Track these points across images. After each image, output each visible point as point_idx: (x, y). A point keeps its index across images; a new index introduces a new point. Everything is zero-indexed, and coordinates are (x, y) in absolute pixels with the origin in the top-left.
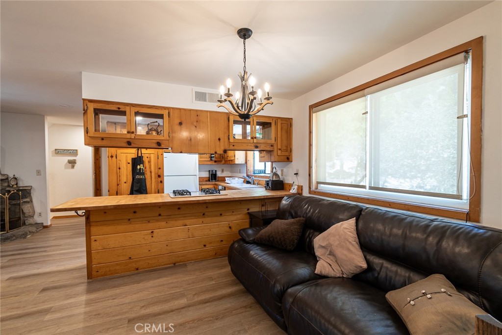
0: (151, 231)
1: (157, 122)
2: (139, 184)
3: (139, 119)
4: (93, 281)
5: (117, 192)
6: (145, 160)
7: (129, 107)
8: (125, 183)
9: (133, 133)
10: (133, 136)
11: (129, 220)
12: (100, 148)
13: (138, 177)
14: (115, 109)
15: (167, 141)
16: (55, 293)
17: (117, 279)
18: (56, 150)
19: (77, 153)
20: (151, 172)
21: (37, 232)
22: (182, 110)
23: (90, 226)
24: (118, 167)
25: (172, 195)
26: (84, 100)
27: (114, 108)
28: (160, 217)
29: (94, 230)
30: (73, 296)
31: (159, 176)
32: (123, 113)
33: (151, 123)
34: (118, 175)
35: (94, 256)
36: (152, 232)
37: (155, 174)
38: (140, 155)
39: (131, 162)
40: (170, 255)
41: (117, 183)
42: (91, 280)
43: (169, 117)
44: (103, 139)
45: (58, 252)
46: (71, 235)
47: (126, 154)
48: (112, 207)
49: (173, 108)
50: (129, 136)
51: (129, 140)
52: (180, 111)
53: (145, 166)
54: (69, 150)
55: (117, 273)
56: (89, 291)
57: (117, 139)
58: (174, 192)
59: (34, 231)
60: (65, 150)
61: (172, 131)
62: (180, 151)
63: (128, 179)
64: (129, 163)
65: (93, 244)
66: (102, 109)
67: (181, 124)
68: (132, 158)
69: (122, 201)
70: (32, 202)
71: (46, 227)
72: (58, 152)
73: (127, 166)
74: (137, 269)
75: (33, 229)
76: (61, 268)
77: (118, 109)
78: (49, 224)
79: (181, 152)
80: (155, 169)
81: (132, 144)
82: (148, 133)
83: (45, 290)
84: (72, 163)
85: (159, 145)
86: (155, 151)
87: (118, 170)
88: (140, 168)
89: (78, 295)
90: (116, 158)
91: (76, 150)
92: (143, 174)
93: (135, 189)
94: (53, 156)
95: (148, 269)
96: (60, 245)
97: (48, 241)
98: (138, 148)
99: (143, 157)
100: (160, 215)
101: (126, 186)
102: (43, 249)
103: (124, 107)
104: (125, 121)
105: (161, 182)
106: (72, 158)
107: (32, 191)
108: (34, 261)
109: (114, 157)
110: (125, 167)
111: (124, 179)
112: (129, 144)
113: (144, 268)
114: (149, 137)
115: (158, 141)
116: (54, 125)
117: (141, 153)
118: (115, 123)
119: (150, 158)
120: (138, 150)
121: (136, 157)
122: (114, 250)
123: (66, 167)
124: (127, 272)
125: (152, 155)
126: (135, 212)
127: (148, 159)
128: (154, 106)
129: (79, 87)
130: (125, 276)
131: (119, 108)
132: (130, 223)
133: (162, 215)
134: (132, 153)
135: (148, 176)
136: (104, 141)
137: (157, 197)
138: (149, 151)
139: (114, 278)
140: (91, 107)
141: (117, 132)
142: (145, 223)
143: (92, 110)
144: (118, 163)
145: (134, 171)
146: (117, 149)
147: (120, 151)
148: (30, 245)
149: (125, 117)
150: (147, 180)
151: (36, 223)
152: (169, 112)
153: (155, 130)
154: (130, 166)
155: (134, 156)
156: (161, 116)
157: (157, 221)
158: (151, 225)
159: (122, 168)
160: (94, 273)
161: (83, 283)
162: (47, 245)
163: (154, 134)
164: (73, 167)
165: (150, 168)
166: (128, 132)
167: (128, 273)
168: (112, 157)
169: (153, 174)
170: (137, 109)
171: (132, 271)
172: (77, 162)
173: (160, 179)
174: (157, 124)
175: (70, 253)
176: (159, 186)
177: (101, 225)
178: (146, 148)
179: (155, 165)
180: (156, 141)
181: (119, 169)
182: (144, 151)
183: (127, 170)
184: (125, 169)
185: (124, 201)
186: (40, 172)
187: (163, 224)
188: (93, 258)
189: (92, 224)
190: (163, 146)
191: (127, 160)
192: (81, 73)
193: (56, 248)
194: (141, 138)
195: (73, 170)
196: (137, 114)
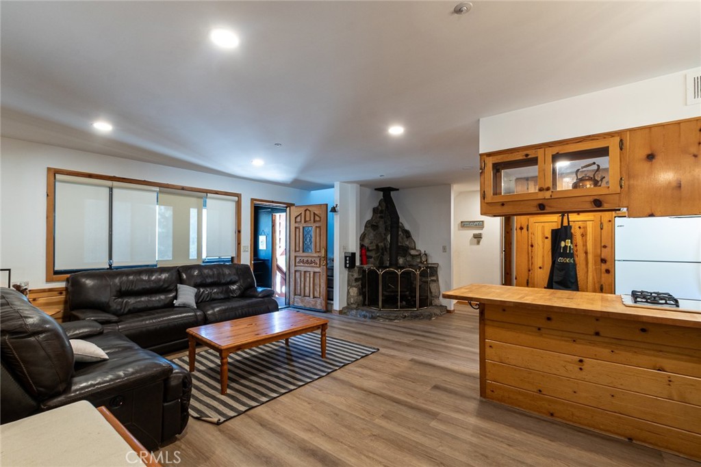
0: (578, 358)
1: (594, 163)
2: (564, 272)
3: (562, 165)
4: (485, 402)
5: (528, 280)
6: (576, 231)
7: (542, 150)
8: (540, 268)
9: (548, 189)
10: (547, 195)
11: (539, 329)
12: (512, 217)
13: (561, 260)
14: (521, 158)
15: (617, 196)
16: (444, 397)
17: (518, 415)
18: (462, 222)
19: (483, 225)
20: (586, 253)
21: (441, 316)
22: (653, 129)
23: (485, 325)
24: (530, 244)
25: (628, 300)
26: (481, 155)
27: (519, 156)
28: (597, 338)
29: (489, 330)
30: (462, 411)
31: (603, 261)
32: (533, 161)
33: (582, 168)
34: (530, 254)
35: (488, 368)
36: (581, 361)
37: (595, 256)
38: (565, 224)
39: (550, 236)
40: (619, 418)
41: (529, 268)
42: (484, 400)
43: (621, 149)
44: (503, 205)
45: (455, 346)
46: (471, 328)
47: (543, 224)
48: (512, 305)
49: (631, 130)
50: (541, 195)
51: (541, 202)
52: (650, 131)
53: (574, 242)
54: (474, 222)
55: (519, 406)
56: (481, 415)
57: (522, 203)
58: (635, 295)
59: (438, 313)
60: (471, 222)
61: (627, 174)
62: (649, 212)
63: (546, 262)
64: (547, 238)
65: (488, 350)
66: (504, 162)
67: (651, 157)
68: (552, 230)
69: (528, 298)
70: (438, 281)
71: (449, 312)
72: (464, 225)
73: (543, 242)
74: (552, 415)
75: (437, 311)
76: (455, 368)
77: (525, 158)
78: (452, 309)
79: (652, 215)
80: (595, 247)
81: (547, 208)
82: (575, 186)
83: (436, 387)
84: (478, 237)
85: (598, 204)
86: (594, 216)
87: (530, 248)
88: (566, 247)
89: (467, 412)
90: (528, 230)
91: (483, 222)
92: (571, 255)
93: (555, 279)
94: (459, 230)
95: (571, 423)
96: (459, 338)
97: (449, 329)
98: (563, 214)
99: (571, 227)
100: (597, 334)
101: (542, 275)
102: (442, 338)
103: (534, 151)
104: (537, 174)
105: (608, 271)
106: (477, 232)
107: (438, 269)
108: (434, 349)
109: (525, 229)
110: (540, 243)
111: (538, 262)
112: (542, 208)
113: (564, 418)
114: (578, 192)
115: (596, 198)
116: (461, 193)
117: (569, 221)
118: (527, 179)
119: (585, 228)
120: (563, 216)
121: (560, 227)
122: (515, 370)
123: (471, 244)
124: (535, 411)
125: (589, 224)
126: (549, 319)
127: (582, 230)
128: (589, 136)
129: (475, 140)
130: (531, 417)
131: (527, 155)
132: (541, 335)
133: (601, 334)
134: (552, 221)
135: (580, 259)
136: (505, 207)
137: (592, 299)
138: (582, 217)
139: (515, 412)
140: (490, 162)
141: (530, 192)
142: (567, 341)
143: (491, 166)
144: (530, 238)
145: (556, 250)
146: (528, 216)
147: (533, 219)
148: (433, 329)
149: (537, 167)
150: (578, 265)
151: (441, 306)
152: (621, 140)
153: (590, 179)
154: (548, 243)
155: (556, 226)
156: (604, 152)
157: (593, 343)
158: (578, 347)
159: (536, 246)
160: (488, 392)
161: (475, 399)
162: (446, 333)
163: (588, 186)
164: (478, 243)
165: (585, 245)
166: (541, 190)
167: (536, 414)
168: (521, 228)
169: (590, 257)
170: (555, 150)
171: (544, 413)
172: (483, 236)
173: (604, 267)
174: (595, 167)
175: (467, 351)
176: (603, 279)
177: (498, 327)
178: (578, 212)
179: (595, 241)
180: (591, 199)
181: (532, 246)
182: (573, 217)
183: (543, 248)
184: (541, 247)
185: (532, 298)
186: (446, 249)
187: (606, 352)
188: (487, 370)
189: (487, 322)
190: (606, 206)
191: (543, 233)
192: (479, 120)
193: (455, 340)
194: (565, 196)
195: (478, 246)
196: (555, 158)
